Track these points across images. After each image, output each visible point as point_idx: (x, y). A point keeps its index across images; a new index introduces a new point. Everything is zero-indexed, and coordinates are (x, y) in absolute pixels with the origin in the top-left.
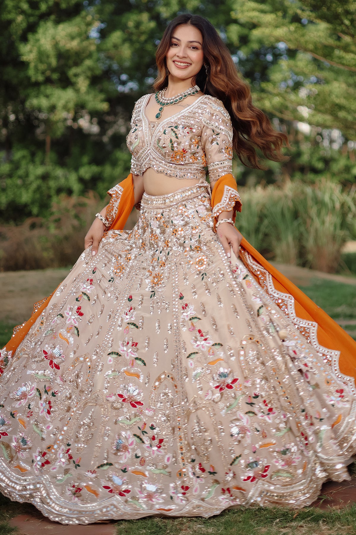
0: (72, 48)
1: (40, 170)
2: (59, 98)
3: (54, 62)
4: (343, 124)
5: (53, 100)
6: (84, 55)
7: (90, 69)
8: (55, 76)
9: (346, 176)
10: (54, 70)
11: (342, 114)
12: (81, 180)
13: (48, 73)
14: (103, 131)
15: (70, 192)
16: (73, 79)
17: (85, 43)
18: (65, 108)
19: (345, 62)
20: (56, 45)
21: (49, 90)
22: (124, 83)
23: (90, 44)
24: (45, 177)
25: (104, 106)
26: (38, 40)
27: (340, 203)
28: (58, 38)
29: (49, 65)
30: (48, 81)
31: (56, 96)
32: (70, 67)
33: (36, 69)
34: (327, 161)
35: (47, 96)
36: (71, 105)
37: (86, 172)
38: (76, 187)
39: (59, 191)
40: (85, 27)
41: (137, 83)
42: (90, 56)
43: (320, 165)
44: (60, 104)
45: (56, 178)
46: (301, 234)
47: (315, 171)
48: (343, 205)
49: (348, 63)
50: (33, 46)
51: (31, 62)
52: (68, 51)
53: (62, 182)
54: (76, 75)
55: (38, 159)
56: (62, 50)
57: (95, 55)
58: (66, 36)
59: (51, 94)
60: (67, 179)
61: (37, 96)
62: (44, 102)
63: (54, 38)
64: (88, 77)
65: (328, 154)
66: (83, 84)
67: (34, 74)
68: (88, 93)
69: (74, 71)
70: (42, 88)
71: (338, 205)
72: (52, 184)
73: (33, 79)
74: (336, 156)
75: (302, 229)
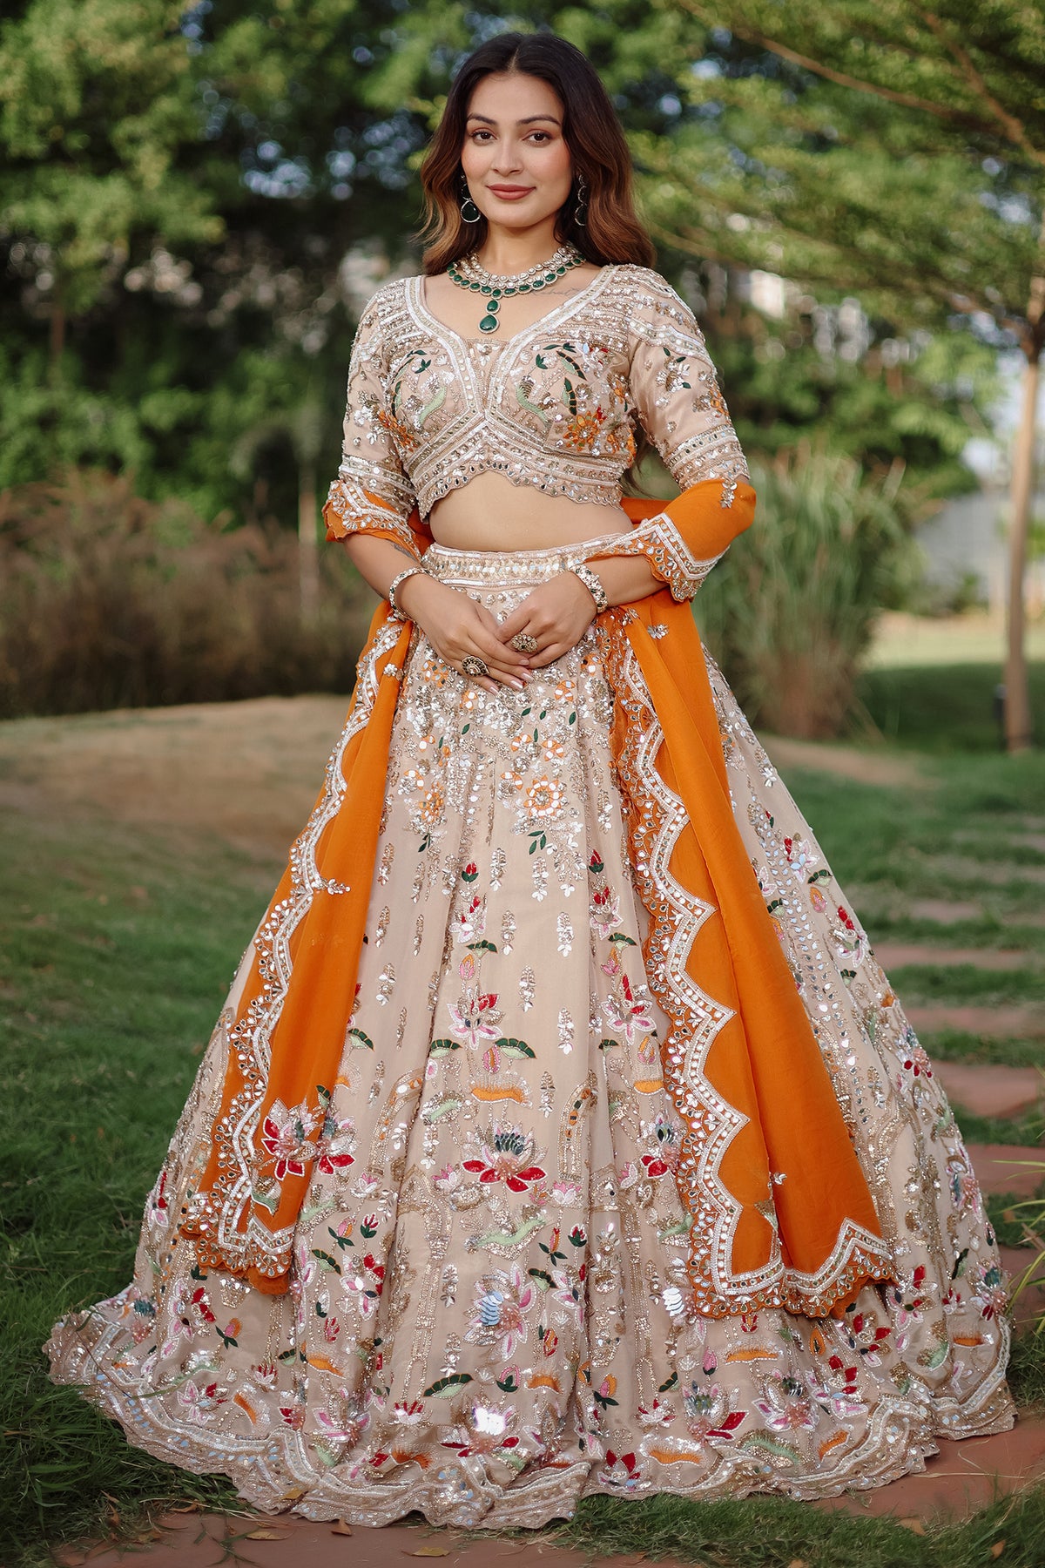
0: (122, 65)
1: (33, 403)
2: (87, 203)
3: (71, 101)
4: (870, 272)
5: (70, 208)
6: (156, 83)
7: (174, 123)
8: (75, 142)
9: (876, 436)
10: (71, 125)
11: (869, 239)
12: (147, 431)
13: (56, 132)
14: (210, 299)
15: (115, 463)
16: (126, 152)
17: (159, 52)
18: (102, 229)
19: (881, 76)
20: (77, 55)
21: (59, 179)
22: (268, 167)
23: (174, 53)
24: (47, 422)
25: (210, 229)
26: (27, 41)
27: (855, 518)
28: (84, 34)
29: (59, 110)
30: (57, 155)
31: (77, 196)
32: (116, 118)
33: (24, 122)
34: (826, 394)
35: (54, 198)
36: (119, 222)
37: (162, 408)
38: (134, 450)
39: (86, 459)
40: (162, 7)
41: (306, 168)
42: (171, 87)
43: (804, 403)
44: (88, 220)
45: (79, 425)
46: (732, 614)
47: (792, 419)
48: (863, 526)
49: (891, 81)
50: (15, 56)
51: (7, 101)
52: (110, 71)
53: (94, 435)
54: (134, 140)
55: (29, 372)
56: (95, 70)
57: (187, 87)
58: (106, 29)
59: (65, 192)
60: (108, 427)
61: (26, 196)
62: (44, 214)
63: (71, 35)
64: (167, 146)
65: (829, 373)
66: (151, 164)
67: (17, 135)
68: (165, 189)
69: (127, 127)
70: (41, 174)
71: (848, 526)
72: (68, 439)
73: (14, 150)
74: (850, 377)
75: (735, 598)
